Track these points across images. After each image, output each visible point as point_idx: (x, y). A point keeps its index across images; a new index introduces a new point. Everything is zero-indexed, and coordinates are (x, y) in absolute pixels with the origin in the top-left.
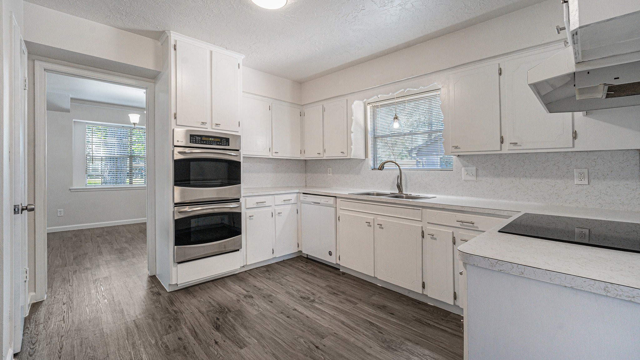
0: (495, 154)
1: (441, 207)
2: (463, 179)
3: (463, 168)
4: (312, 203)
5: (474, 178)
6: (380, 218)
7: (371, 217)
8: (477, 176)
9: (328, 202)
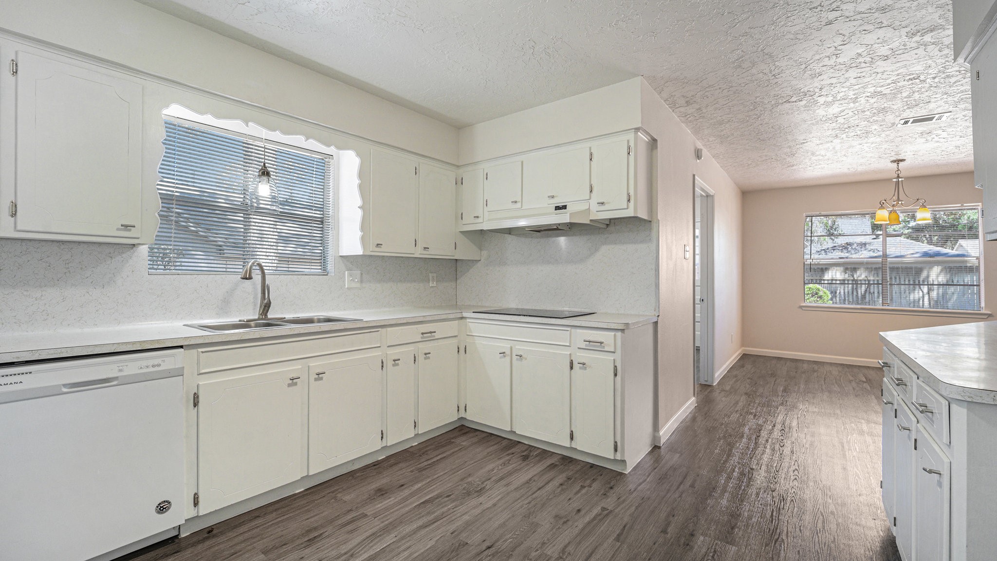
0: (378, 256)
1: (405, 321)
2: (346, 287)
3: (346, 272)
4: (65, 390)
5: (358, 285)
6: (313, 363)
7: (294, 369)
8: (361, 281)
9: (159, 365)
